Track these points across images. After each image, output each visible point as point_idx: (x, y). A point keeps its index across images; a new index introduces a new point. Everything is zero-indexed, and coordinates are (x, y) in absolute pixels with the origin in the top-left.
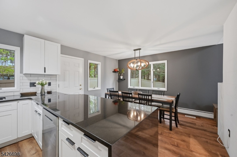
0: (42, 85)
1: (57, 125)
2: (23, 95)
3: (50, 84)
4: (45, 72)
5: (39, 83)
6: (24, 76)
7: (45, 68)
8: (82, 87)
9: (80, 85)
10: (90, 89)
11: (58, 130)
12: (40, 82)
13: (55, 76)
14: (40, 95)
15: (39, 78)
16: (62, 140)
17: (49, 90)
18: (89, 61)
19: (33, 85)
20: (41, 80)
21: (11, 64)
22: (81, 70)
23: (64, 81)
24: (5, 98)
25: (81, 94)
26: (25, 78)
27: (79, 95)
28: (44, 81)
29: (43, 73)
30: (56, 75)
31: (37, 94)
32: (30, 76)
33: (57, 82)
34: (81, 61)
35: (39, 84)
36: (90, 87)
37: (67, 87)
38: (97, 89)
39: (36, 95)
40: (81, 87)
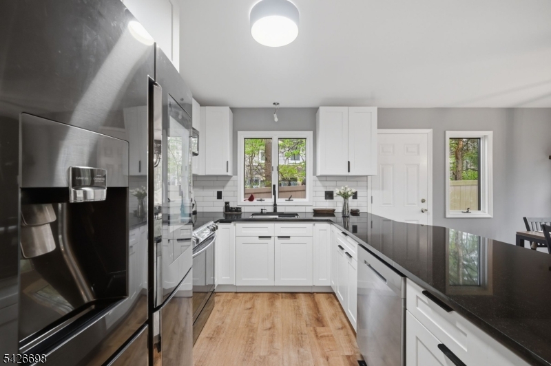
0: (345, 196)
1: (403, 296)
2: (317, 213)
3: (355, 196)
4: (349, 171)
5: (340, 192)
6: (317, 179)
7: (349, 162)
8: (429, 205)
9: (423, 201)
10: (451, 213)
11: (405, 309)
12: (342, 192)
13: (365, 178)
14: (341, 215)
15: (339, 183)
16: (417, 338)
17: (354, 208)
18: (450, 134)
19: (329, 195)
20: (342, 188)
21: (293, 162)
22: (425, 161)
23: (383, 189)
24: (297, 215)
25: (425, 224)
26: (319, 183)
27: (418, 225)
28: (348, 189)
29: (346, 173)
30: (367, 176)
31: (335, 214)
32: (324, 179)
33: (369, 191)
34: (424, 137)
35: (340, 194)
36: (454, 207)
37: (390, 204)
38: (475, 213)
39: (334, 216)
40: (424, 206)
